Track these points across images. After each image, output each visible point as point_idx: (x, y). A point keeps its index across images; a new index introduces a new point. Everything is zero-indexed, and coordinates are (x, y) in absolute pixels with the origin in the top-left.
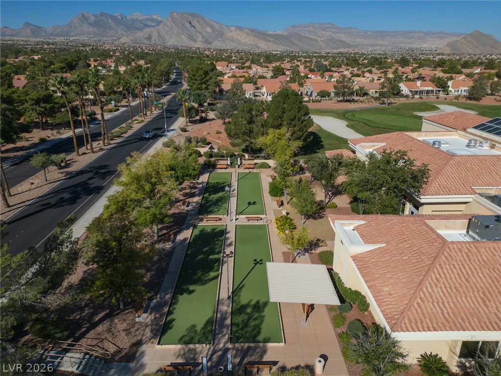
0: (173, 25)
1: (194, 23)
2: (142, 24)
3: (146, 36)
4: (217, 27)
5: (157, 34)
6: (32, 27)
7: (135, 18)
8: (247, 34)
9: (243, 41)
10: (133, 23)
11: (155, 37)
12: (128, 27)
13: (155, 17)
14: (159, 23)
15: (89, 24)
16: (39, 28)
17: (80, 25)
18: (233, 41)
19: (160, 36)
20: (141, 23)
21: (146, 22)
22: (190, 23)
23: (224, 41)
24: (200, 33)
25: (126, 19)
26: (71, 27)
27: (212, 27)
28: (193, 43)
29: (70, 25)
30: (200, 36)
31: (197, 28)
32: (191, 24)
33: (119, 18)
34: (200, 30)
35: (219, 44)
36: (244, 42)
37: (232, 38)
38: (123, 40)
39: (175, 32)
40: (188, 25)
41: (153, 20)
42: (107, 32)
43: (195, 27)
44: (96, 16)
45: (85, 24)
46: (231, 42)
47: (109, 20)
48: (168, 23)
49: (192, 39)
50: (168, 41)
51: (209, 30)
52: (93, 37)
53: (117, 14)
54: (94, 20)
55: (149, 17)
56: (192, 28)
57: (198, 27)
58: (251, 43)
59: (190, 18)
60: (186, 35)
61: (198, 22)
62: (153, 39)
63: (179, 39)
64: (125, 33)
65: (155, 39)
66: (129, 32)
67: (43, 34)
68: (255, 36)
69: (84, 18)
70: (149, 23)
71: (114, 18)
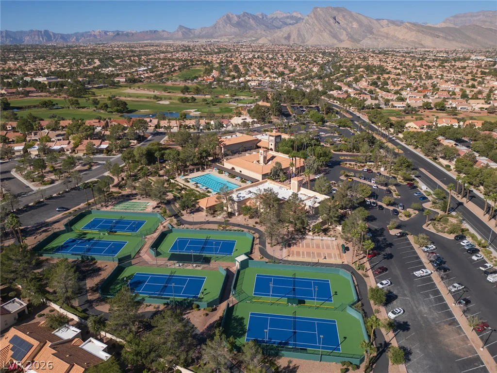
0: (316, 21)
1: (339, 18)
2: (281, 23)
3: (286, 35)
4: (365, 21)
5: (297, 32)
6: (184, 30)
7: (275, 16)
8: (407, 28)
10: (273, 22)
11: (294, 36)
12: (267, 26)
13: (295, 14)
14: (298, 20)
15: (232, 25)
16: (189, 30)
17: (224, 27)
18: (387, 38)
19: (299, 35)
20: (281, 21)
21: (285, 20)
22: (335, 18)
23: (376, 39)
24: (345, 29)
25: (267, 18)
26: (216, 28)
29: (215, 27)
30: (344, 32)
31: (341, 24)
32: (335, 20)
33: (261, 17)
35: (369, 42)
37: (387, 34)
38: (261, 41)
39: (317, 30)
40: (332, 21)
41: (292, 18)
42: (248, 32)
43: (339, 23)
44: (239, 17)
45: (228, 25)
46: (385, 40)
47: (251, 19)
48: (310, 21)
49: (334, 36)
50: (308, 40)
51: (355, 25)
52: (233, 38)
53: (258, 13)
54: (237, 20)
55: (289, 15)
56: (337, 24)
57: (343, 22)
58: (413, 39)
59: (335, 13)
60: (328, 32)
61: (344, 16)
62: (292, 38)
63: (321, 37)
64: (264, 33)
65: (294, 39)
66: (268, 32)
67: (192, 36)
68: (418, 31)
69: (229, 19)
70: (289, 21)
71: (255, 18)
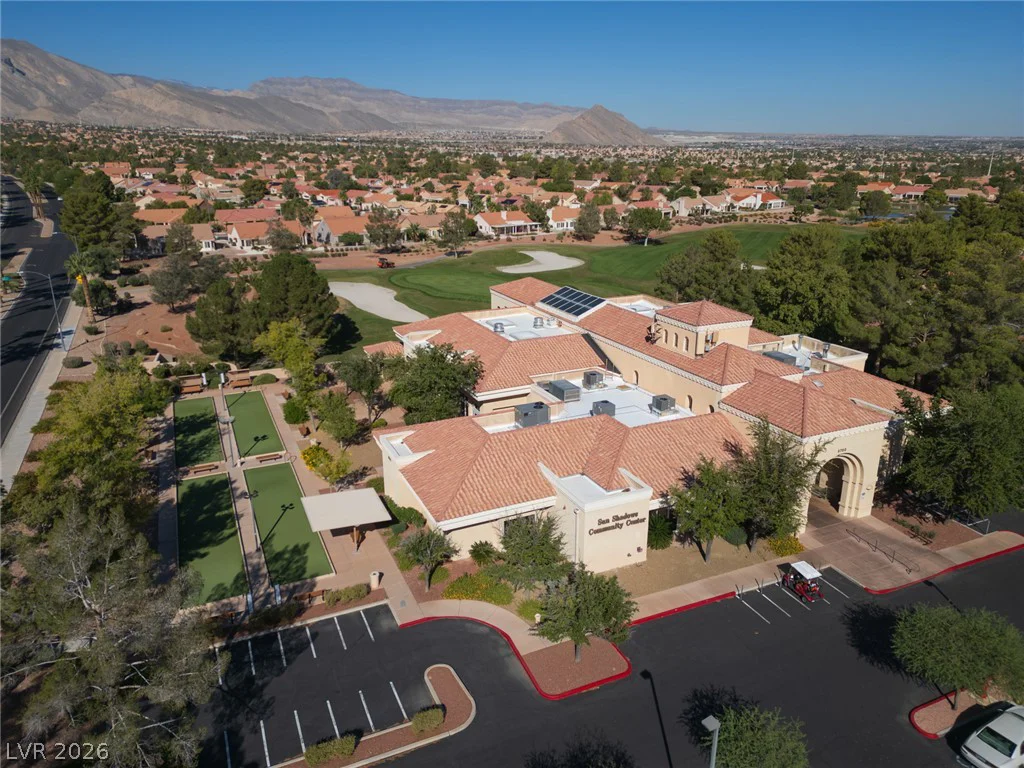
9: (156, 109)
27: (68, 74)
28: (23, 111)
34: (40, 81)
36: (160, 112)
